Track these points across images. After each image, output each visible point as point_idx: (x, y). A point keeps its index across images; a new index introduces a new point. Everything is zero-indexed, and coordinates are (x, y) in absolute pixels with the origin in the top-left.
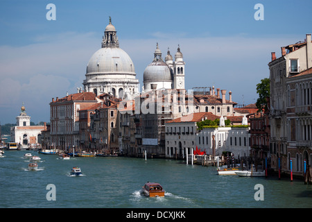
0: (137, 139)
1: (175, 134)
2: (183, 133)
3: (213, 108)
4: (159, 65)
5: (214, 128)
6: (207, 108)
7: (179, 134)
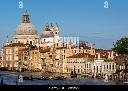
0: (51, 64)
1: (71, 62)
2: (76, 62)
3: (86, 51)
4: (48, 31)
5: (94, 60)
6: (84, 51)
7: (74, 63)
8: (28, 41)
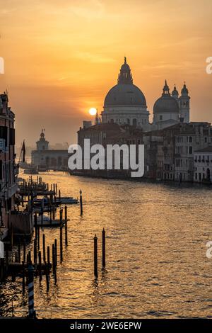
1: (203, 161)
8: (128, 120)
